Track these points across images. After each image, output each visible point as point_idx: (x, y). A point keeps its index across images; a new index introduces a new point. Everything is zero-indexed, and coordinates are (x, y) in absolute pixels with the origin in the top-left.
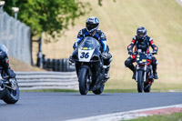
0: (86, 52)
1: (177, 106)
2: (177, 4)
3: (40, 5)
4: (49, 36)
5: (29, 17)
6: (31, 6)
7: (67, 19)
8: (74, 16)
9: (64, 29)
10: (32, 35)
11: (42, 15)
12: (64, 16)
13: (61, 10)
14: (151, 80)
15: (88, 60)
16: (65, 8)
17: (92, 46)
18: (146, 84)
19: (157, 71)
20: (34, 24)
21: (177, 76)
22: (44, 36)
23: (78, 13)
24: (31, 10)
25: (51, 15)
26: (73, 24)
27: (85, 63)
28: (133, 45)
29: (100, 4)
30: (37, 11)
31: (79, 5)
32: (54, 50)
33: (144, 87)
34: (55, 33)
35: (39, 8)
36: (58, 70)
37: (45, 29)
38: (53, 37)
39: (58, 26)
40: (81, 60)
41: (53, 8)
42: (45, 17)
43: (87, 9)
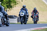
0: (22, 14)
1: (42, 27)
2: (42, 1)
3: (7, 1)
4: (9, 9)
5: (4, 5)
6: (4, 2)
7: (14, 5)
8: (15, 4)
9: (13, 8)
10: (5, 9)
11: (7, 4)
12: (13, 4)
13: (12, 3)
14: (37, 21)
15: (23, 16)
16: (13, 2)
17: (24, 12)
18: (36, 22)
19: (39, 18)
20: (5, 6)
21: (42, 19)
22: (8, 9)
23: (16, 3)
24: (4, 3)
25: (9, 4)
26: (15, 6)
27: (22, 16)
28: (33, 12)
29: (22, 1)
30: (6, 3)
31: (17, 1)
32: (10, 13)
33: (35, 22)
34: (10, 9)
35: (6, 2)
36: (11, 18)
37: (8, 8)
38: (10, 10)
39: (11, 7)
40: (21, 16)
41: (10, 2)
42: (8, 5)
43: (19, 3)
